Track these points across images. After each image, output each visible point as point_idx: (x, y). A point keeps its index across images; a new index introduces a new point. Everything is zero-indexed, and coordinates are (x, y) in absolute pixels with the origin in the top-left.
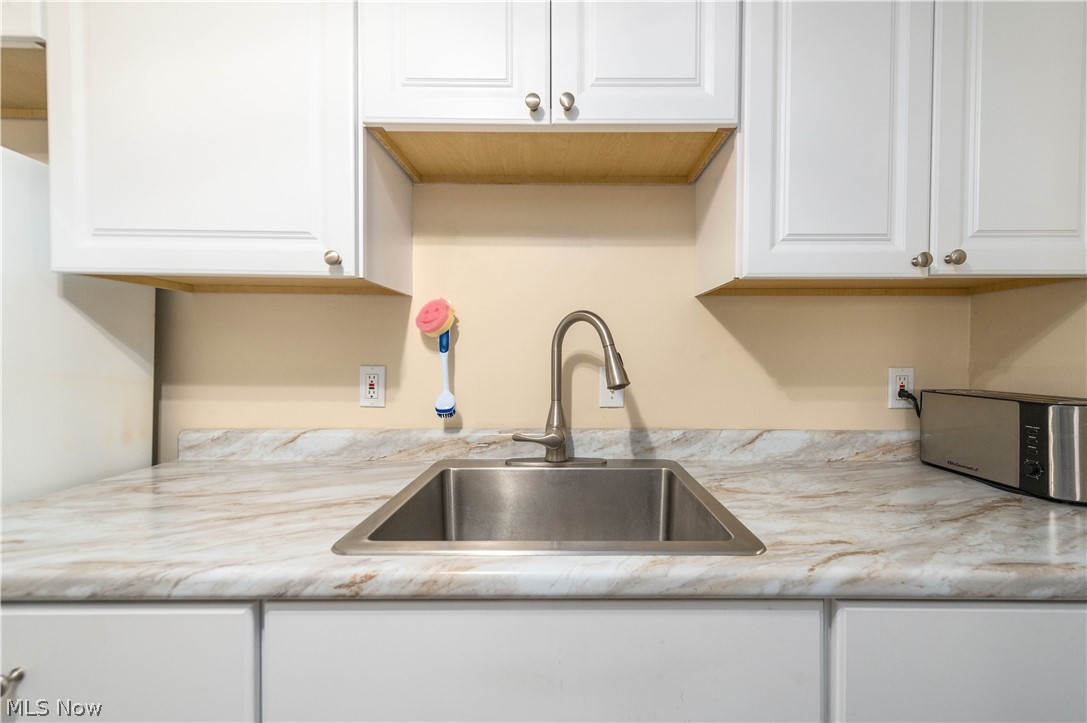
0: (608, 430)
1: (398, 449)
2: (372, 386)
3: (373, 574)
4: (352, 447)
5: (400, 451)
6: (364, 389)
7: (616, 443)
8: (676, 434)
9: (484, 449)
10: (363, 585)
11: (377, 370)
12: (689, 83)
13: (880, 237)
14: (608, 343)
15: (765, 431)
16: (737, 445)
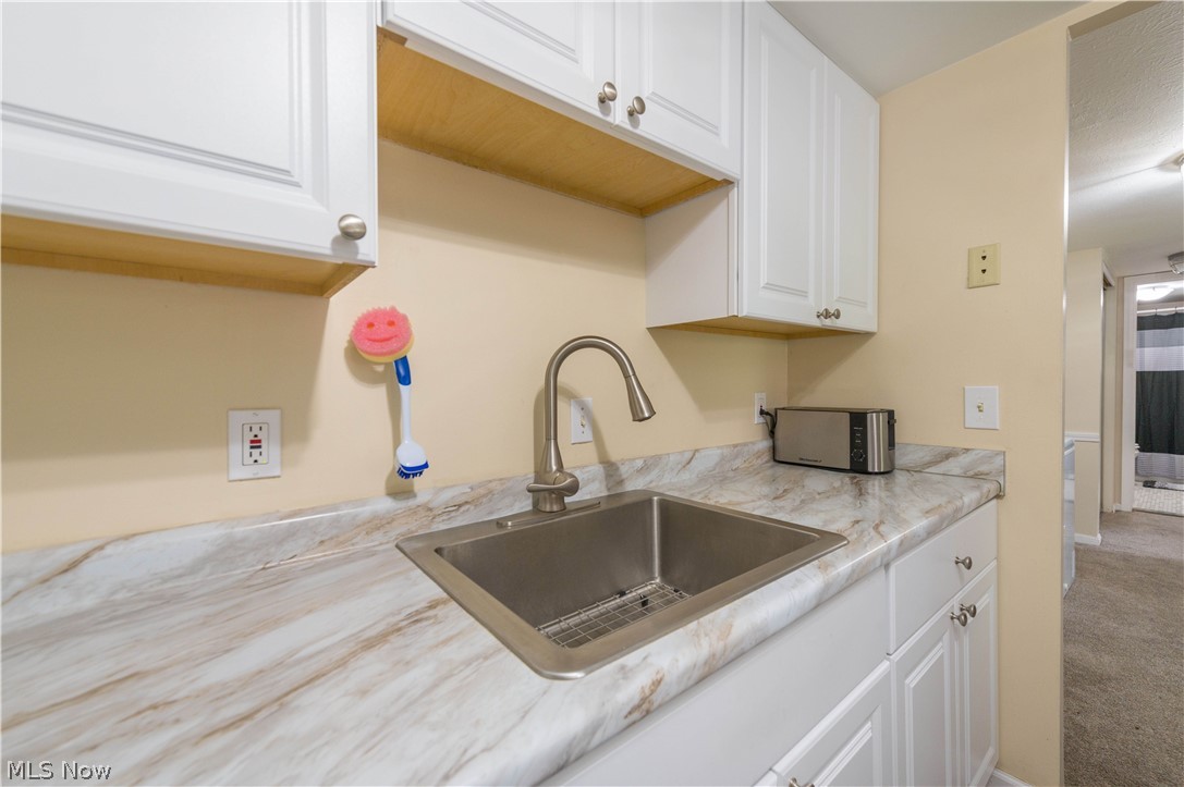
0: (584, 467)
1: (318, 539)
2: (256, 444)
3: (659, 677)
4: (226, 552)
5: (322, 542)
6: (238, 449)
7: (593, 481)
8: (639, 463)
9: (453, 514)
10: (654, 697)
11: (263, 416)
12: (714, 129)
13: (804, 294)
14: (631, 373)
15: (697, 451)
16: (680, 466)
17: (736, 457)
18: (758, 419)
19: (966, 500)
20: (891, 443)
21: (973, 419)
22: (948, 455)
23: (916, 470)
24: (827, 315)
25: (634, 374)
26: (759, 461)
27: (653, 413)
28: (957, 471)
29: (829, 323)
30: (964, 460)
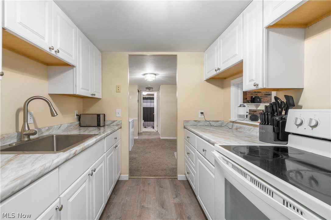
8: (47, 128)
12: (71, 56)
13: (88, 90)
14: (51, 106)
15: (61, 125)
16: (57, 129)
17: (71, 126)
18: (76, 117)
19: (116, 128)
20: (105, 120)
21: (117, 115)
22: (114, 122)
23: (109, 125)
24: (93, 95)
25: (52, 106)
26: (76, 127)
27: (57, 114)
28: (115, 124)
29: (93, 96)
30: (116, 122)
